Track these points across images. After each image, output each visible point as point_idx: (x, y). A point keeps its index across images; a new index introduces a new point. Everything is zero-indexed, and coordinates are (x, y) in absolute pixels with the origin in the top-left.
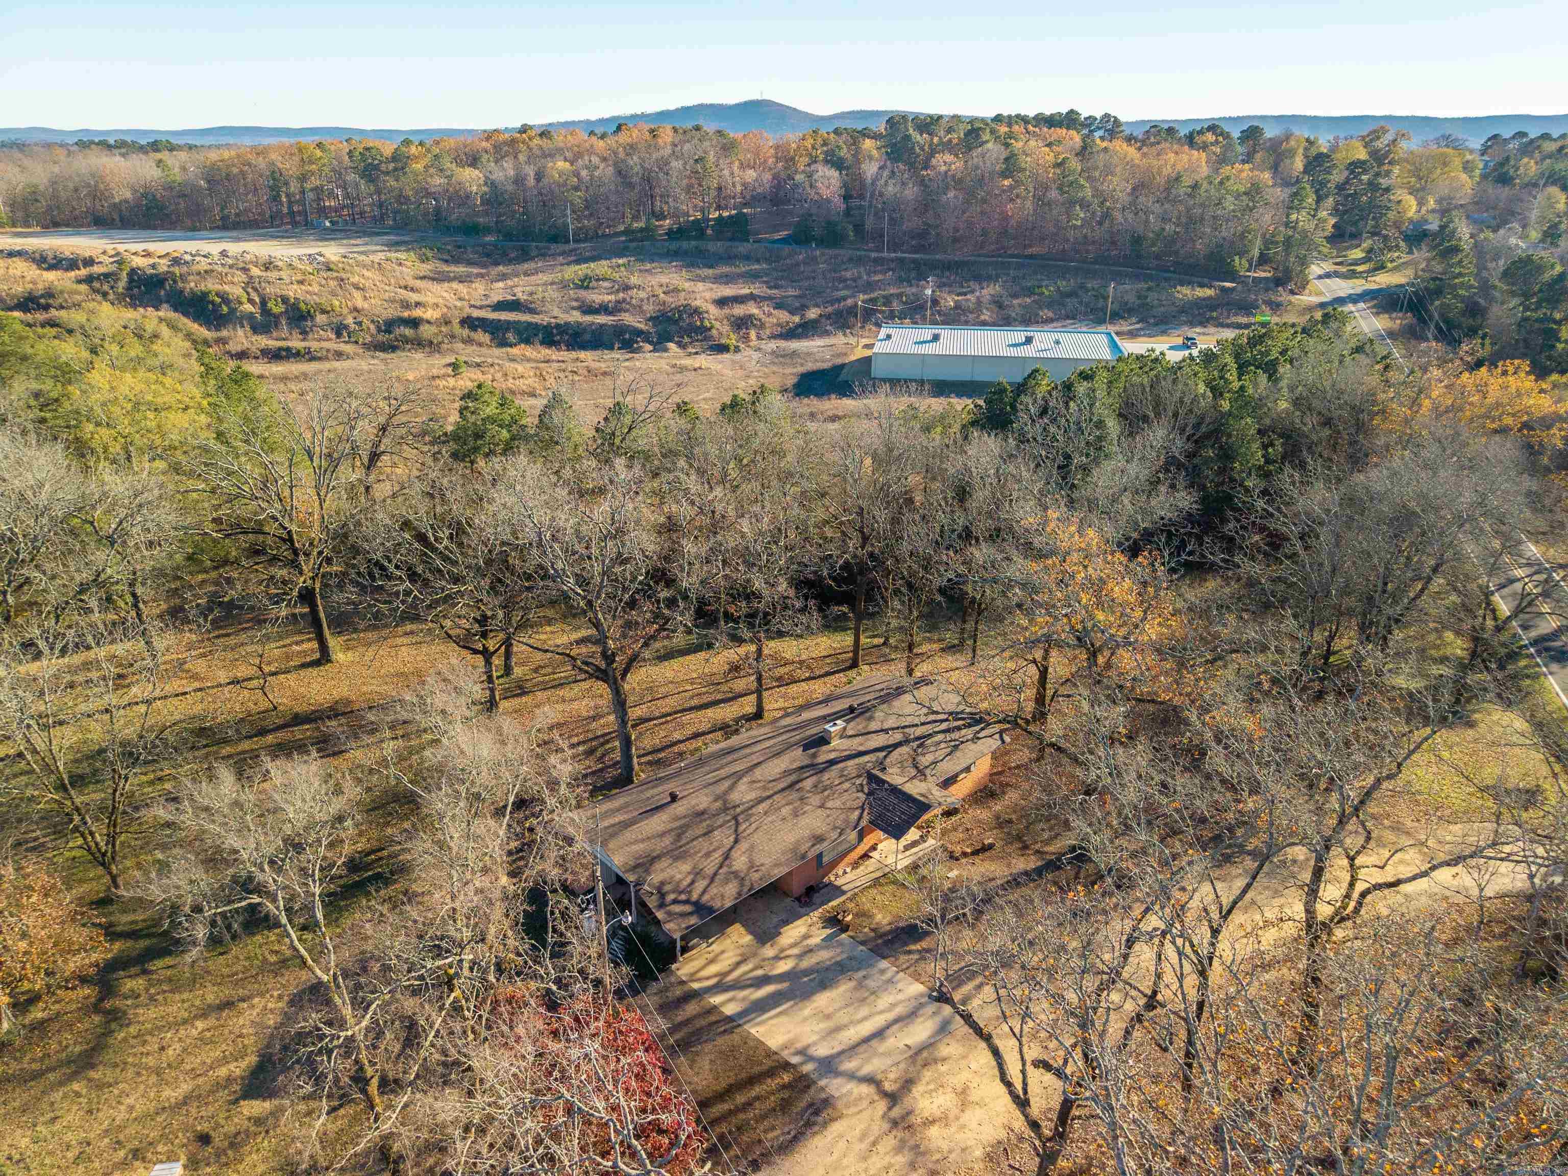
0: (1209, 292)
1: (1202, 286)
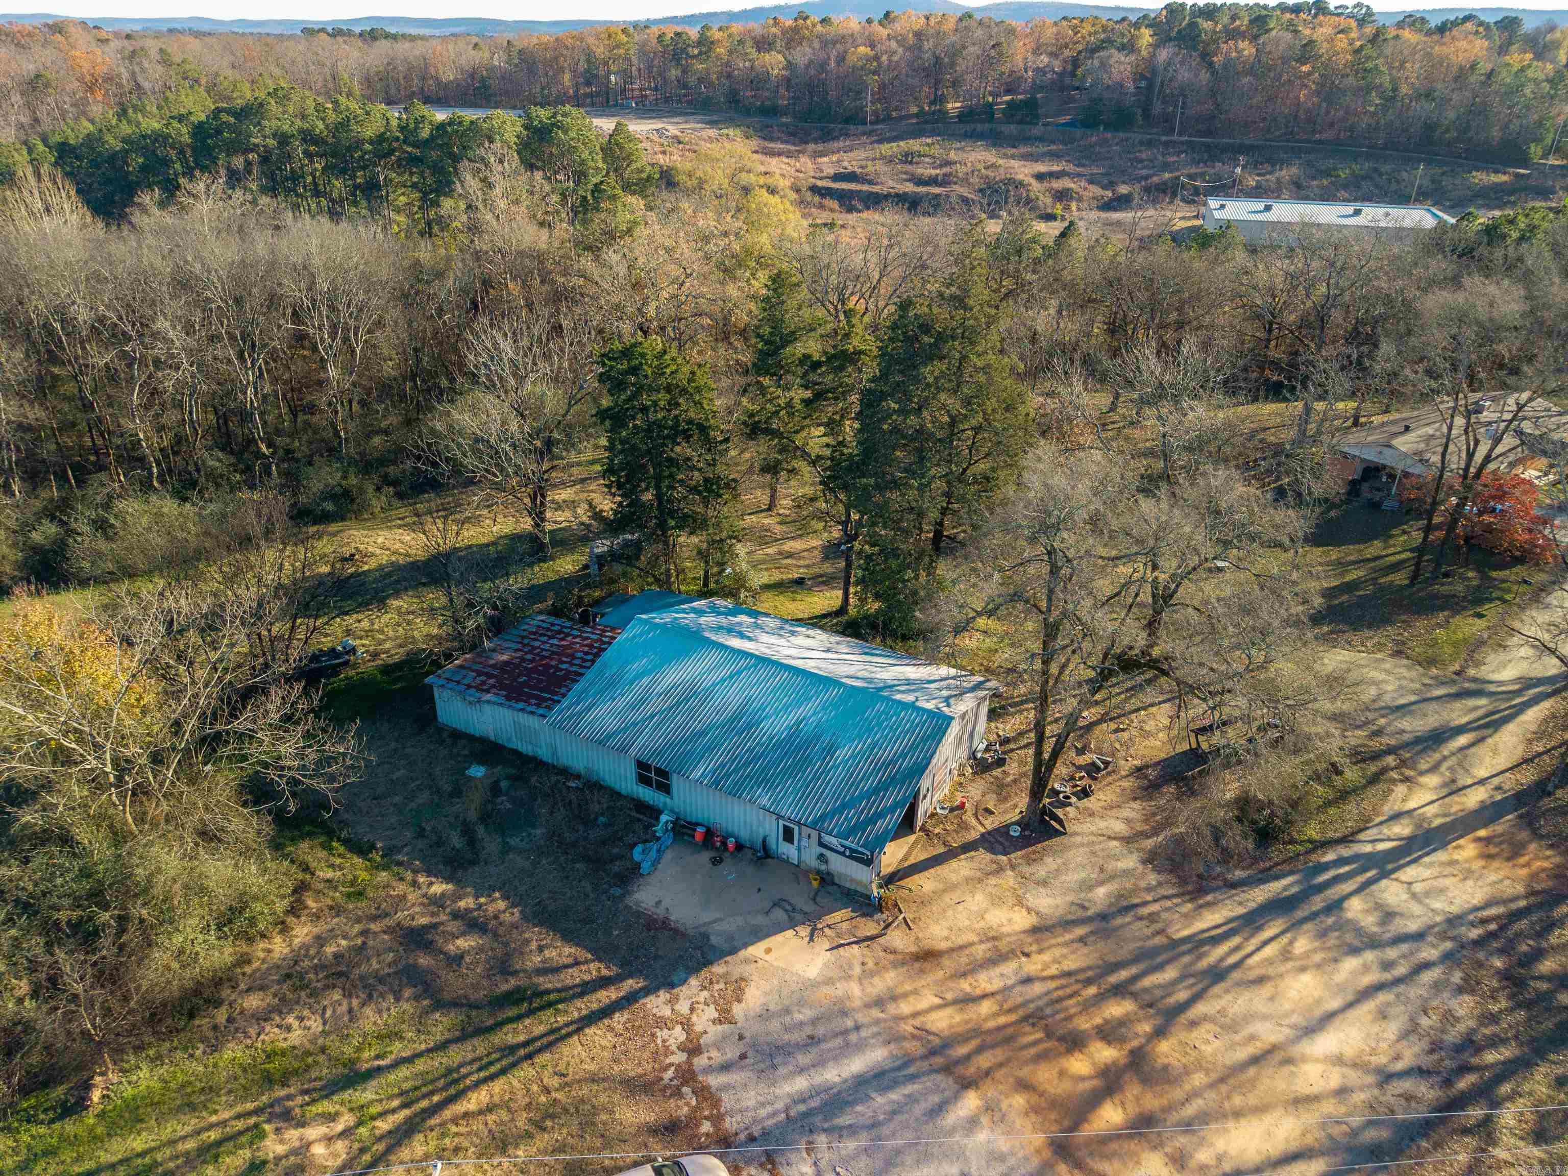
0: (1505, 178)
1: (1496, 172)
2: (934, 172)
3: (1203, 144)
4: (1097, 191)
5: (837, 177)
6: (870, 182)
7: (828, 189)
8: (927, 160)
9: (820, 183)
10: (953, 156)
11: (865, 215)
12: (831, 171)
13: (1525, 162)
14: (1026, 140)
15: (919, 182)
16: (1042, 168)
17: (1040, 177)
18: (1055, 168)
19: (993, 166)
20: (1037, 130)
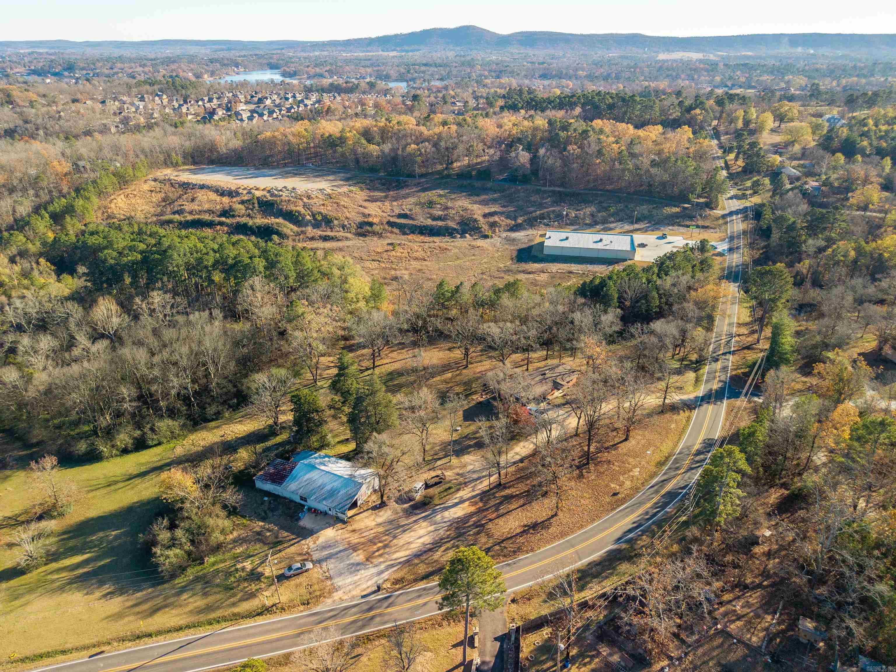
0: (677, 210)
2: (441, 213)
3: (559, 192)
4: (509, 221)
5: (400, 216)
6: (413, 219)
7: (395, 223)
8: (439, 206)
9: (392, 220)
10: (450, 204)
11: (410, 237)
12: (397, 211)
13: (688, 201)
14: (485, 190)
15: (434, 219)
16: (487, 211)
17: (485, 216)
18: (493, 210)
19: (466, 210)
20: (489, 184)
